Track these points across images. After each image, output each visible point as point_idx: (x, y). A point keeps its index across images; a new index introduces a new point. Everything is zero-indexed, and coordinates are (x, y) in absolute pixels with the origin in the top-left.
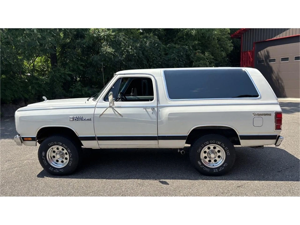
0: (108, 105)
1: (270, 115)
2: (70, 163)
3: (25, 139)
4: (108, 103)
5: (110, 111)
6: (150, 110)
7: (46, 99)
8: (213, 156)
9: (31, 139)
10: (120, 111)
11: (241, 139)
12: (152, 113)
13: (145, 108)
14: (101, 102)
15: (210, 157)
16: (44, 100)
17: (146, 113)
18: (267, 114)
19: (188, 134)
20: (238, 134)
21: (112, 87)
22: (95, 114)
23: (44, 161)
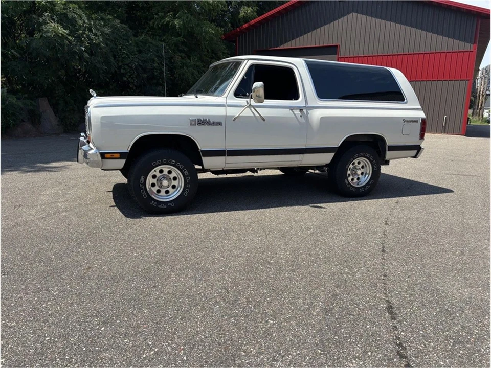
1: (416, 121)
2: (186, 192)
3: (107, 156)
5: (248, 112)
6: (297, 112)
7: (95, 95)
9: (118, 156)
12: (301, 116)
13: (292, 108)
14: (231, 98)
17: (294, 116)
18: (414, 121)
21: (244, 77)
22: (229, 116)
23: (143, 191)
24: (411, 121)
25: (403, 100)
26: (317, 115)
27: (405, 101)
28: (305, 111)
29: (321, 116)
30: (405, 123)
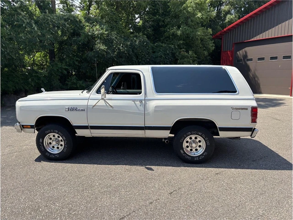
0: (100, 97)
1: (247, 109)
2: (65, 150)
4: (100, 95)
5: (102, 103)
6: (138, 103)
7: (44, 91)
8: (194, 145)
9: (30, 127)
10: (111, 103)
11: (220, 131)
12: (140, 105)
13: (134, 100)
14: (94, 94)
15: (191, 147)
16: (43, 92)
17: (135, 105)
18: (244, 108)
19: (172, 125)
20: (217, 126)
21: (104, 81)
22: (89, 105)
23: (42, 147)
24: (239, 109)
25: (235, 92)
26: (152, 104)
27: (237, 92)
28: (143, 102)
29: (155, 106)
30: (234, 110)
